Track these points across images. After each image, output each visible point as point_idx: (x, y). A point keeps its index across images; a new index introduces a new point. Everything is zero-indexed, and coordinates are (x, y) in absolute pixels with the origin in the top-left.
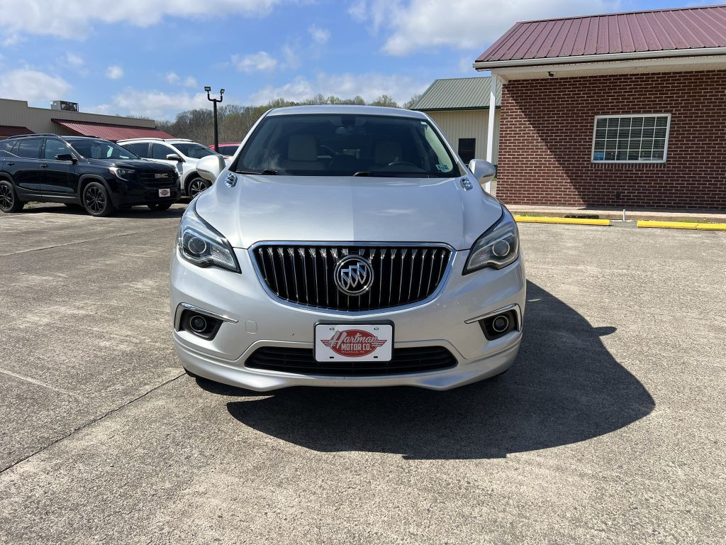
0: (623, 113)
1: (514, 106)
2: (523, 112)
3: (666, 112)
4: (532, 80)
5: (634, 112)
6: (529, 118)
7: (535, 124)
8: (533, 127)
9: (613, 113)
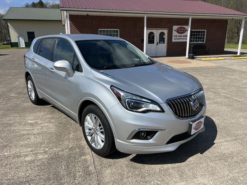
0: (107, 28)
1: (72, 24)
2: (75, 26)
3: (118, 29)
4: (77, 15)
5: (110, 28)
6: (78, 29)
7: (80, 31)
8: (80, 32)
9: (104, 28)
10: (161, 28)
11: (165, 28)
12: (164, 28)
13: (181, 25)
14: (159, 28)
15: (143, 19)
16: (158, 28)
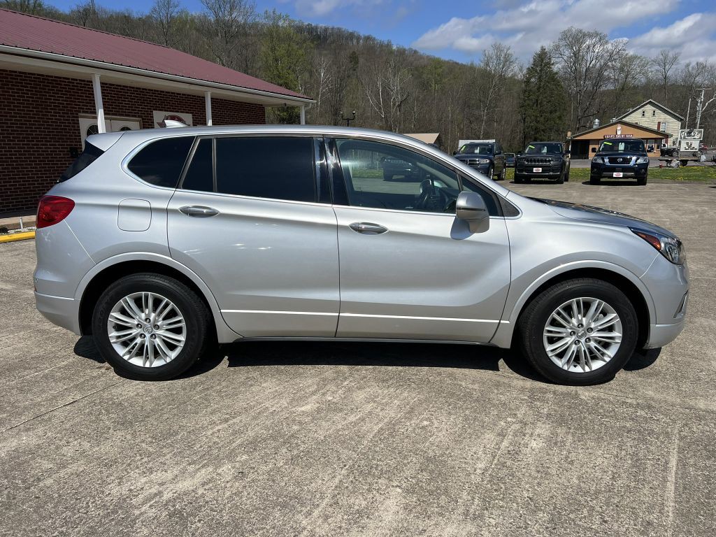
10: (123, 115)
11: (133, 116)
12: (128, 116)
13: (173, 111)
14: (116, 115)
15: (88, 85)
16: (113, 114)
